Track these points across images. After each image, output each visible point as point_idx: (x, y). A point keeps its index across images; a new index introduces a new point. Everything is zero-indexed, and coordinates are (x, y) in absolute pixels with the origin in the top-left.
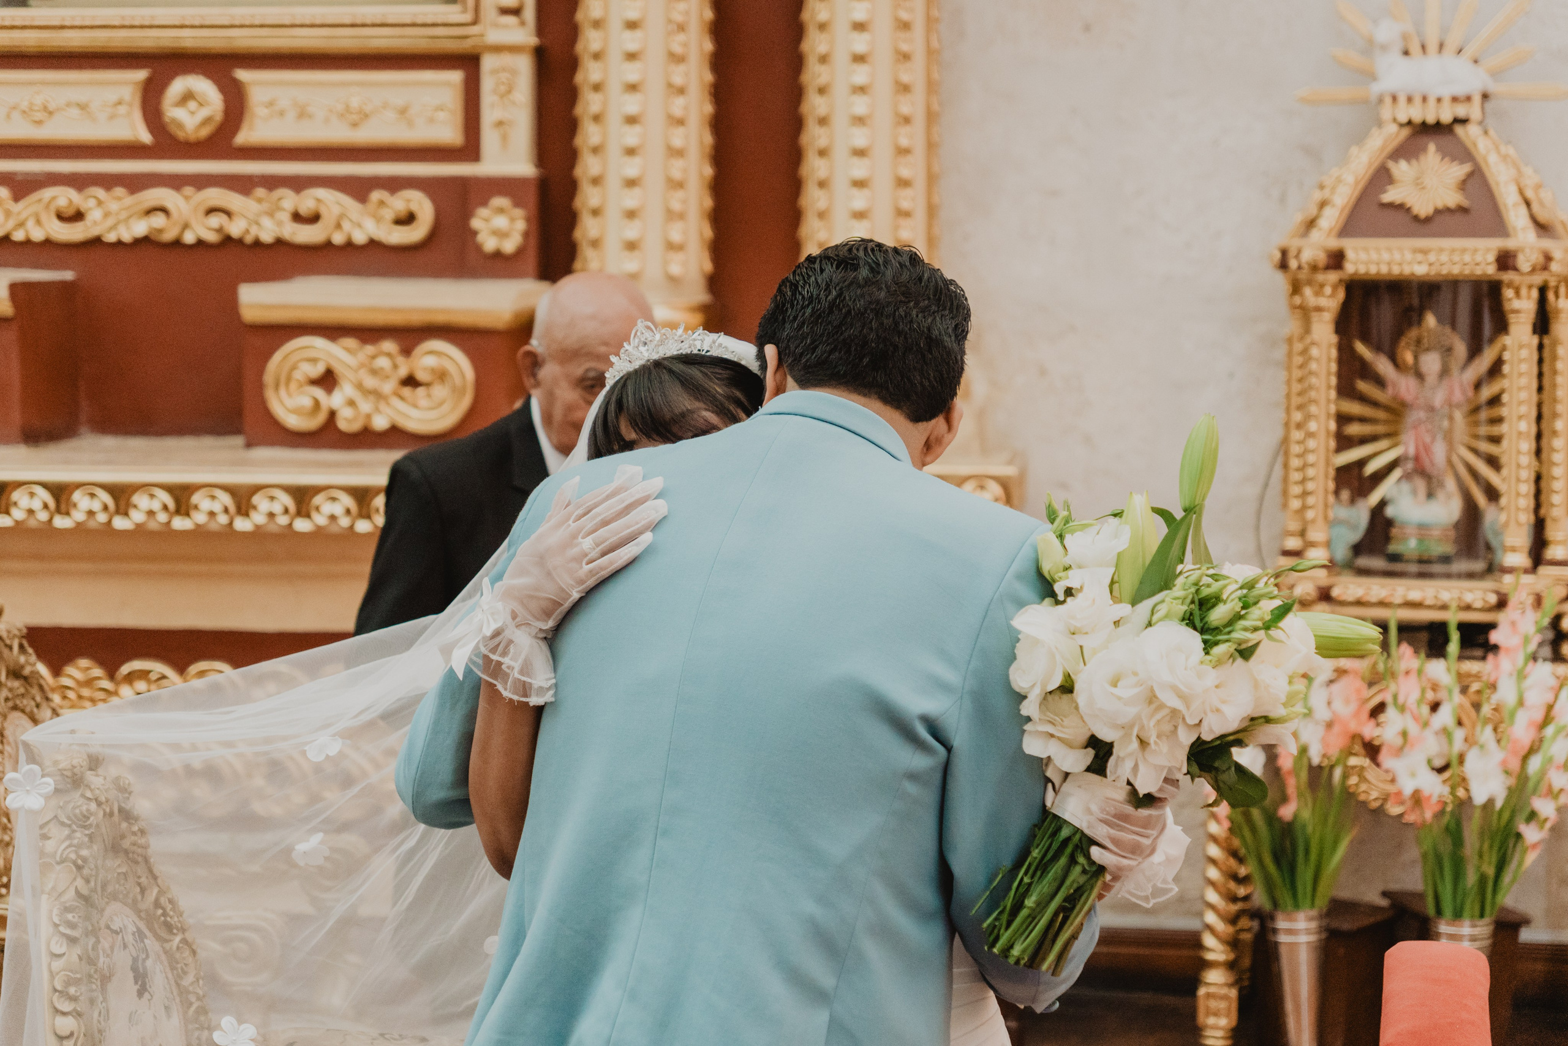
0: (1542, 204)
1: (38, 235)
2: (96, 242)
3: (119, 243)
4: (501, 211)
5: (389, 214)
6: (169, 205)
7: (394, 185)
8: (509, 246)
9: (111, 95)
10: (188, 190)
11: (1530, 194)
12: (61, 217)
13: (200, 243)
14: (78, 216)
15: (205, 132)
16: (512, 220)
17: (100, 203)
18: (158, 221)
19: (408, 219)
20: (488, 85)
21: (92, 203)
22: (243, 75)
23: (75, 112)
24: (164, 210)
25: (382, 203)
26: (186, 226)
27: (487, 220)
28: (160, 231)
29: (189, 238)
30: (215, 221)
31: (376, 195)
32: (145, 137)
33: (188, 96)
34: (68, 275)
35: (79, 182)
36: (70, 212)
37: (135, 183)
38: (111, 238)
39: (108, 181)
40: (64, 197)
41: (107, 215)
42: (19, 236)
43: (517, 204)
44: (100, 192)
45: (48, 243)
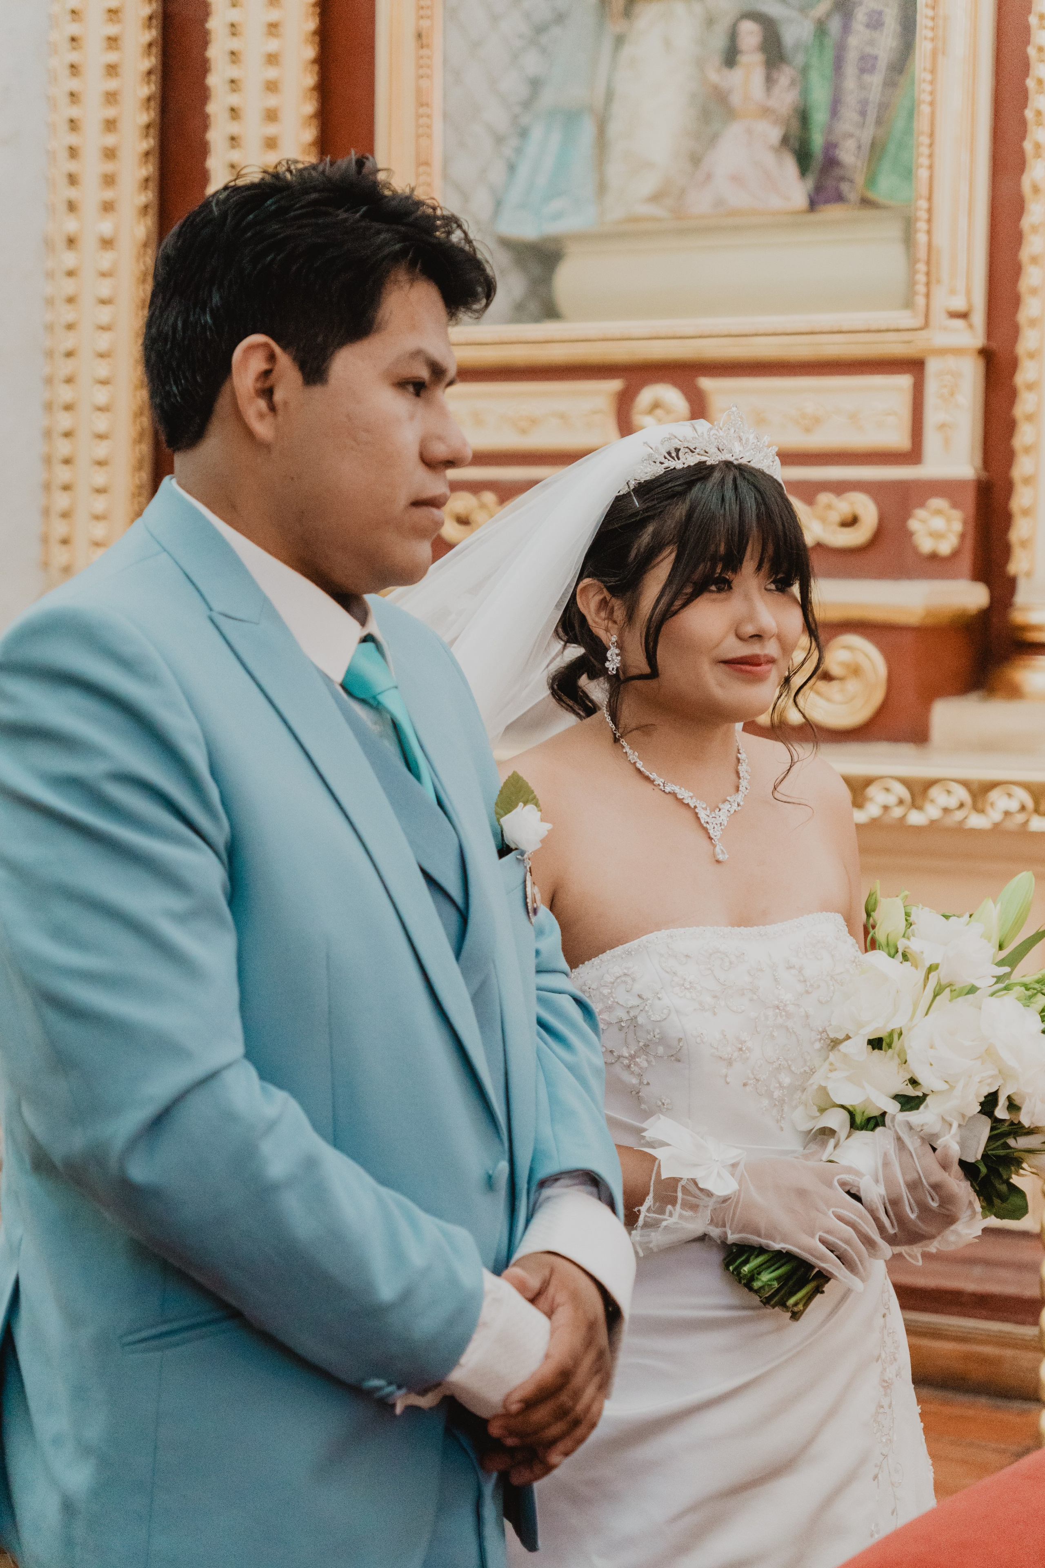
4: (938, 512)
5: (835, 517)
7: (840, 488)
8: (945, 548)
9: (587, 404)
16: (949, 520)
19: (851, 522)
20: (930, 388)
22: (704, 383)
23: (557, 421)
25: (829, 507)
27: (923, 521)
31: (824, 498)
33: (656, 405)
43: (955, 505)
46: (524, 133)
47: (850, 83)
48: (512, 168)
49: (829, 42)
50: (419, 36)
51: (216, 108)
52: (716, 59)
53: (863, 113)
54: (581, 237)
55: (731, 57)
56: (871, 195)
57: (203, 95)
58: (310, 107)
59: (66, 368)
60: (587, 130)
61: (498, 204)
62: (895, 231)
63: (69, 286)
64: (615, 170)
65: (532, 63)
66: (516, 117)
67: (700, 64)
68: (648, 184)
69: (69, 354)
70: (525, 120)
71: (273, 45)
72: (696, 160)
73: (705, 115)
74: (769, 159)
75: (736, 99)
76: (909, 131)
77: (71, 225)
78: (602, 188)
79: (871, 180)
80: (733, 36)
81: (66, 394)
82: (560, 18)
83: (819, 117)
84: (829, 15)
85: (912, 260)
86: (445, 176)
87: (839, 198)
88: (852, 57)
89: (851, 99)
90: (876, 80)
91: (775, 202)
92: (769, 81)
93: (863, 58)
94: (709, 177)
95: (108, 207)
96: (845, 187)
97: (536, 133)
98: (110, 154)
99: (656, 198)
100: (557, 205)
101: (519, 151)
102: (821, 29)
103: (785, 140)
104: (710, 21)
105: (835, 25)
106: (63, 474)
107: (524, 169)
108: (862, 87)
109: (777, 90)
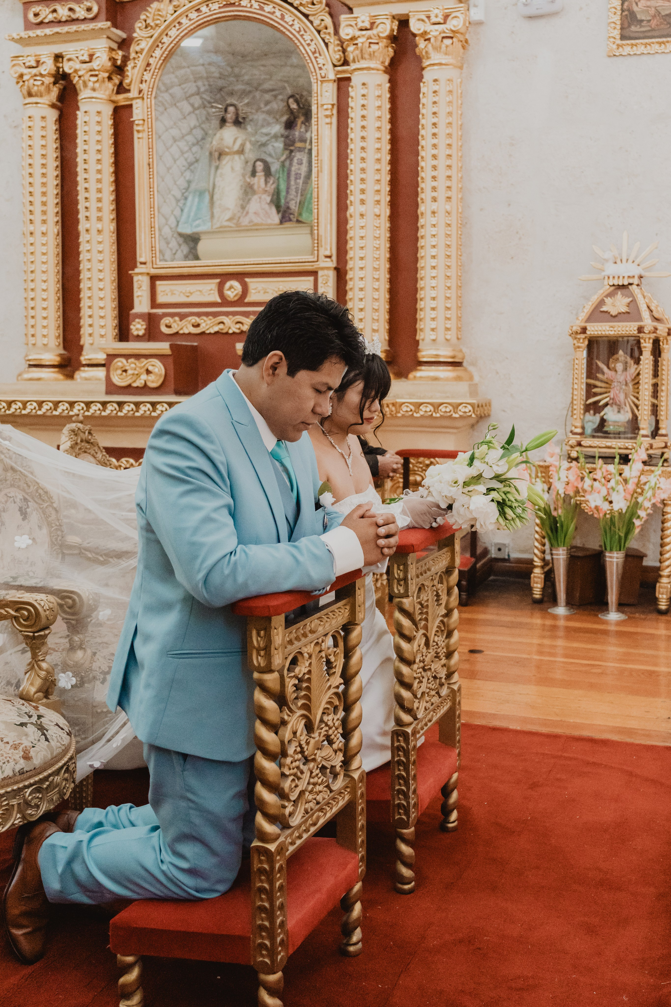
0: (658, 311)
1: (186, 331)
2: (203, 333)
3: (210, 333)
6: (225, 321)
9: (209, 287)
10: (231, 317)
11: (653, 308)
12: (193, 326)
13: (234, 333)
14: (198, 325)
15: (236, 298)
17: (205, 321)
18: (221, 326)
20: (320, 280)
21: (202, 321)
22: (247, 280)
23: (198, 293)
24: (223, 323)
26: (230, 328)
28: (222, 329)
29: (231, 331)
30: (238, 326)
32: (219, 300)
33: (231, 287)
34: (195, 344)
35: (199, 315)
36: (196, 324)
37: (215, 315)
38: (208, 332)
39: (207, 314)
40: (194, 319)
41: (207, 325)
42: (181, 332)
44: (205, 318)
45: (189, 334)
46: (186, 199)
47: (292, 183)
48: (182, 210)
49: (285, 169)
50: (149, 165)
51: (80, 188)
52: (249, 174)
53: (297, 192)
54: (205, 233)
55: (254, 173)
56: (300, 219)
57: (76, 184)
58: (113, 188)
59: (32, 276)
60: (207, 198)
61: (178, 222)
62: (308, 230)
63: (32, 249)
64: (216, 211)
65: (188, 175)
66: (183, 194)
67: (244, 176)
68: (228, 215)
69: (32, 272)
70: (186, 194)
71: (99, 167)
72: (243, 207)
73: (246, 193)
74: (267, 207)
75: (256, 187)
76: (311, 198)
77: (31, 228)
78: (212, 216)
79: (300, 214)
80: (254, 166)
81: (32, 285)
82: (197, 161)
83: (283, 194)
84: (285, 160)
85: (313, 239)
86: (159, 212)
87: (290, 220)
88: (293, 173)
89: (293, 188)
90: (301, 181)
91: (269, 221)
92: (266, 182)
93: (296, 174)
94: (247, 213)
95: (44, 222)
96: (292, 216)
97: (190, 198)
98: (44, 204)
99: (230, 220)
100: (197, 222)
101: (184, 204)
102: (283, 165)
103: (272, 201)
104: (247, 162)
105: (287, 163)
106: (32, 313)
107: (186, 210)
108: (297, 184)
109: (269, 185)
